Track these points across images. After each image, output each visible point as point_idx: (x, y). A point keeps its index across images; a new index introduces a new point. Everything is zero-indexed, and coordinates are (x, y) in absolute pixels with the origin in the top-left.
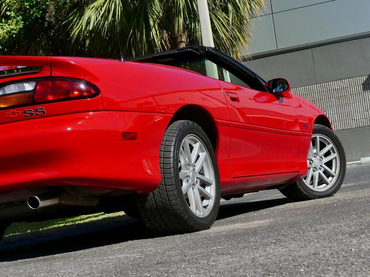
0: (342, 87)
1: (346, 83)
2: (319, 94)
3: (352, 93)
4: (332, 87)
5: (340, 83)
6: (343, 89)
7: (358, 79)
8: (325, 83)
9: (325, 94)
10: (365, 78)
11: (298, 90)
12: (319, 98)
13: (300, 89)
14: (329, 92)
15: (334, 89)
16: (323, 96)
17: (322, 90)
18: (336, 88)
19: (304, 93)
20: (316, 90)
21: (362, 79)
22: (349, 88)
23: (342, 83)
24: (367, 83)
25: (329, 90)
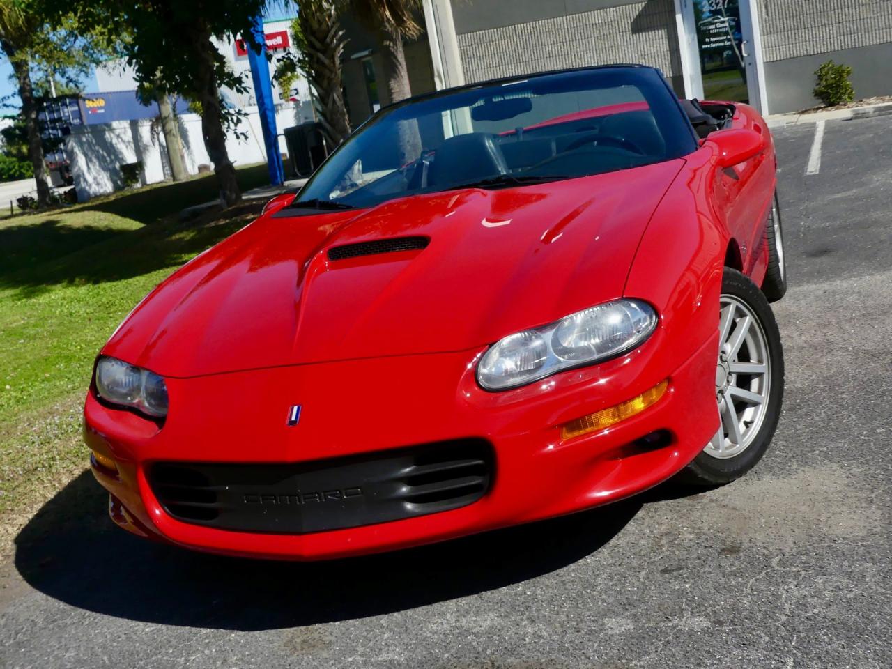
0: (606, 21)
1: (612, 14)
2: (570, 31)
3: (621, 29)
4: (590, 20)
5: (602, 14)
6: (607, 24)
7: (630, 8)
8: (580, 15)
9: (579, 31)
10: (641, 6)
12: (571, 37)
13: (540, 24)
14: (585, 29)
15: (594, 23)
16: (576, 34)
17: (575, 25)
18: (597, 22)
19: (547, 30)
20: (565, 25)
21: (637, 8)
22: (616, 22)
23: (605, 15)
24: (644, 13)
25: (586, 25)
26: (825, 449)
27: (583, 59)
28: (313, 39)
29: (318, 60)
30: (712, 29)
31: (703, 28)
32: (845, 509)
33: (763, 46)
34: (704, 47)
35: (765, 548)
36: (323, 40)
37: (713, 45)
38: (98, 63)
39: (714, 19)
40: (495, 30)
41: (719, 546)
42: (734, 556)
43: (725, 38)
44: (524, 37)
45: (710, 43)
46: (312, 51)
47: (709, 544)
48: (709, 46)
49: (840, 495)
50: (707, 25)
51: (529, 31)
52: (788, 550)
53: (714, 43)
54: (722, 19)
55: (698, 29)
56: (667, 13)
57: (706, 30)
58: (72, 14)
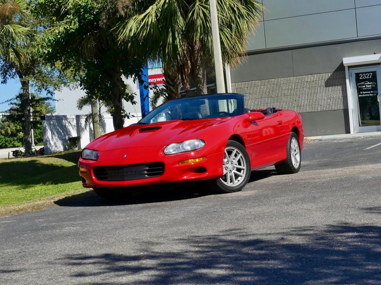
0: (313, 80)
1: (316, 77)
2: (295, 84)
3: (319, 85)
4: (305, 79)
5: (311, 77)
6: (313, 82)
7: (325, 75)
8: (300, 77)
9: (299, 84)
10: (329, 75)
11: (280, 80)
12: (295, 87)
14: (302, 83)
15: (307, 81)
16: (298, 86)
17: (298, 82)
18: (308, 81)
19: (284, 83)
20: (293, 81)
22: (318, 81)
23: (313, 77)
24: (331, 78)
25: (303, 82)
27: (301, 98)
28: (168, 80)
29: (170, 89)
30: (364, 88)
31: (359, 87)
34: (360, 96)
36: (173, 81)
37: (364, 95)
38: (65, 84)
39: (364, 83)
40: (259, 81)
43: (370, 92)
44: (273, 85)
45: (362, 94)
46: (167, 85)
48: (362, 95)
50: (361, 86)
51: (275, 83)
53: (364, 94)
54: (369, 83)
55: (357, 87)
56: (342, 79)
57: (361, 88)
58: (59, 61)
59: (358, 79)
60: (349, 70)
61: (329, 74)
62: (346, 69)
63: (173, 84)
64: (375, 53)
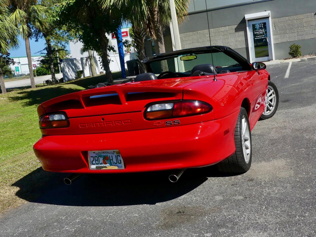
1: (227, 28)
2: (214, 33)
3: (230, 33)
6: (226, 31)
7: (233, 26)
9: (217, 33)
14: (219, 33)
17: (216, 31)
18: (222, 31)
19: (207, 33)
20: (213, 31)
22: (228, 31)
23: (225, 28)
24: (237, 28)
25: (219, 31)
26: (280, 155)
27: (218, 42)
28: (136, 34)
29: (138, 40)
30: (258, 33)
31: (255, 33)
32: (284, 170)
33: (274, 39)
34: (255, 39)
35: (260, 180)
36: (139, 35)
38: (71, 40)
39: (258, 30)
40: (191, 32)
41: (248, 179)
42: (252, 181)
43: (262, 36)
45: (257, 37)
46: (136, 38)
47: (245, 178)
49: (283, 167)
52: (267, 180)
53: (258, 38)
54: (261, 30)
55: (254, 33)
56: (244, 28)
57: (256, 34)
58: (65, 25)
59: (254, 28)
60: (248, 22)
61: (236, 26)
62: (247, 22)
63: (139, 37)
64: (265, 11)
